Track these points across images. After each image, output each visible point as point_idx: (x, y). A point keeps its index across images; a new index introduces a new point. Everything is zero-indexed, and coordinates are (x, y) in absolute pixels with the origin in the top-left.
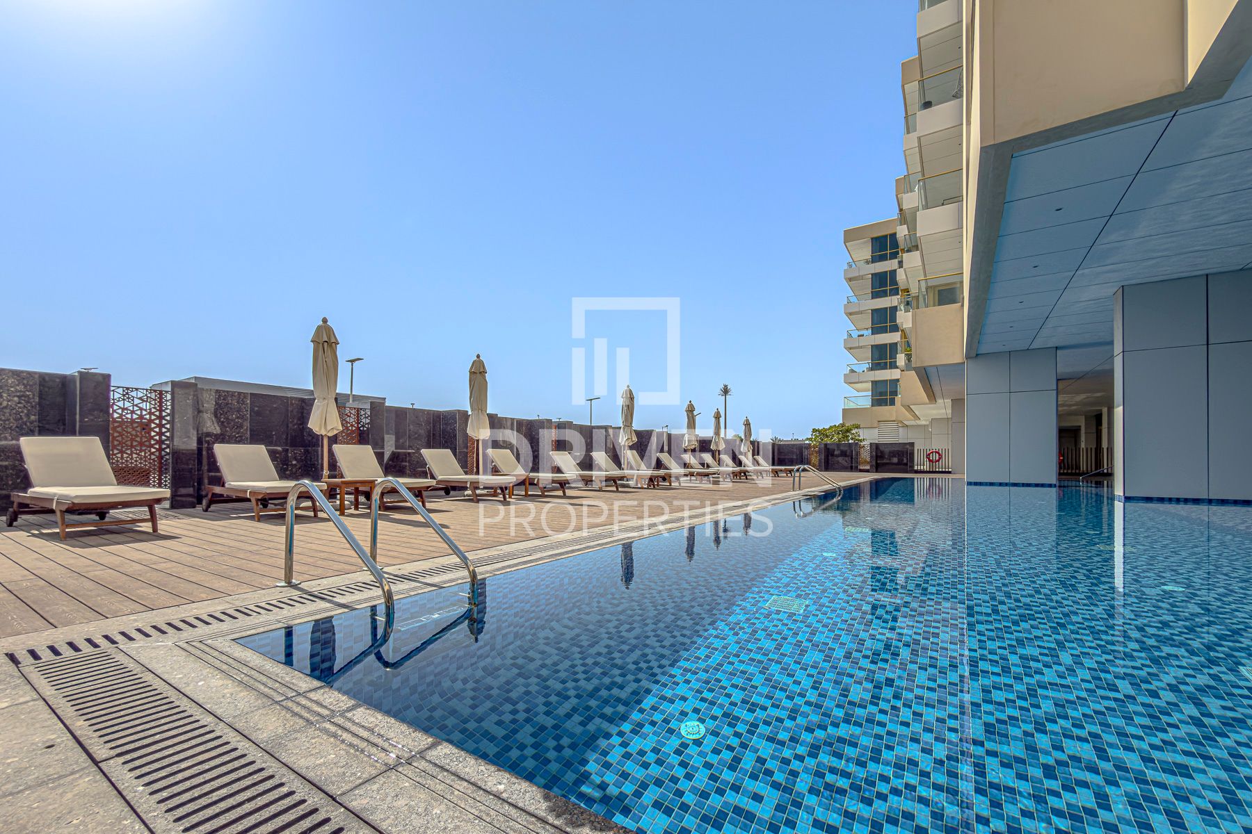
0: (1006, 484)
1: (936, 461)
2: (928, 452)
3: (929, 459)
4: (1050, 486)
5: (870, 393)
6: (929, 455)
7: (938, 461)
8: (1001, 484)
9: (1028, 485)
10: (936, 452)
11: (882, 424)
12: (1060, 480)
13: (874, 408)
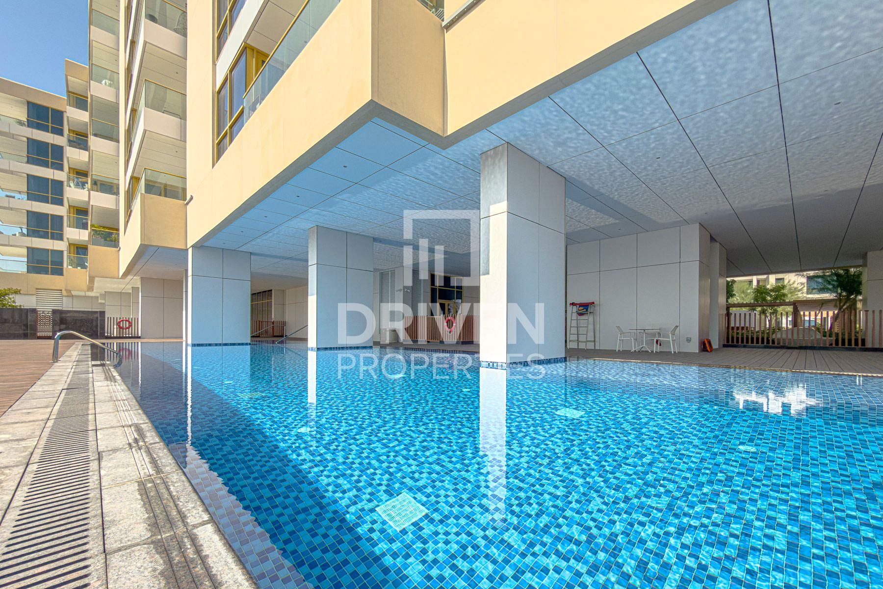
0: (220, 345)
1: (126, 329)
2: (118, 320)
3: (119, 326)
4: (247, 344)
5: (25, 259)
6: (120, 322)
7: (128, 328)
8: (216, 345)
9: (234, 344)
10: (126, 321)
11: (42, 292)
12: (252, 341)
13: (30, 275)
